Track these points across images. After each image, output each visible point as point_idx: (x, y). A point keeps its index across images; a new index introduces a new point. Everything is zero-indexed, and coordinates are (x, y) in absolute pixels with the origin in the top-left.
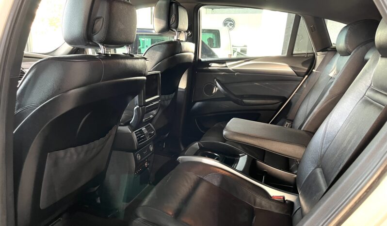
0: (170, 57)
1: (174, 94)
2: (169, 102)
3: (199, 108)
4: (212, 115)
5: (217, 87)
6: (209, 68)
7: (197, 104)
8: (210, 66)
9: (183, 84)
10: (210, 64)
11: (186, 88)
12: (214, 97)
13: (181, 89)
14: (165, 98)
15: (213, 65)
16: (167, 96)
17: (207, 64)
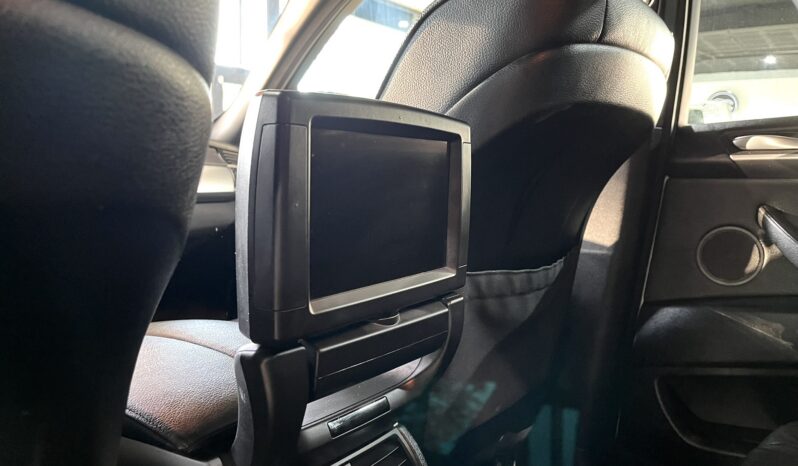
0: (542, 56)
1: (559, 265)
2: (532, 302)
3: (673, 332)
4: (737, 372)
5: (769, 242)
6: (734, 157)
7: (667, 315)
8: (737, 150)
9: (603, 227)
10: (735, 142)
11: (617, 245)
12: (751, 291)
13: (594, 245)
14: (511, 282)
15: (754, 141)
16: (519, 277)
17: (724, 138)
